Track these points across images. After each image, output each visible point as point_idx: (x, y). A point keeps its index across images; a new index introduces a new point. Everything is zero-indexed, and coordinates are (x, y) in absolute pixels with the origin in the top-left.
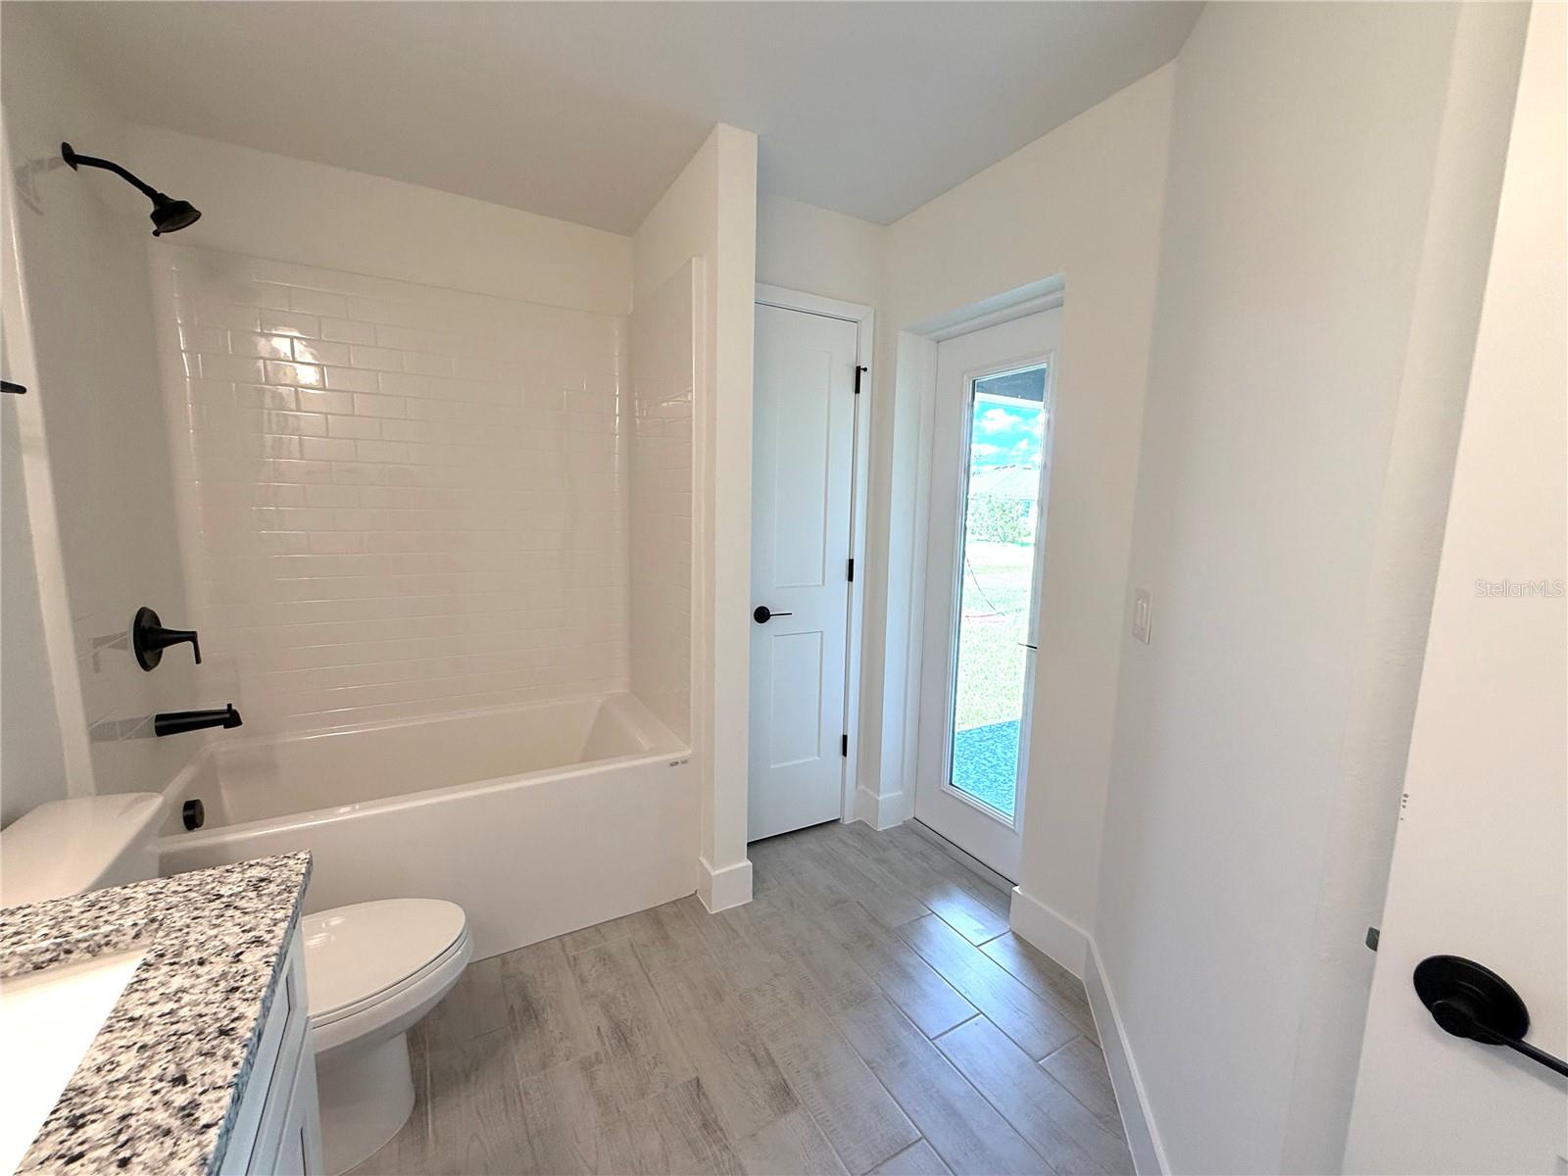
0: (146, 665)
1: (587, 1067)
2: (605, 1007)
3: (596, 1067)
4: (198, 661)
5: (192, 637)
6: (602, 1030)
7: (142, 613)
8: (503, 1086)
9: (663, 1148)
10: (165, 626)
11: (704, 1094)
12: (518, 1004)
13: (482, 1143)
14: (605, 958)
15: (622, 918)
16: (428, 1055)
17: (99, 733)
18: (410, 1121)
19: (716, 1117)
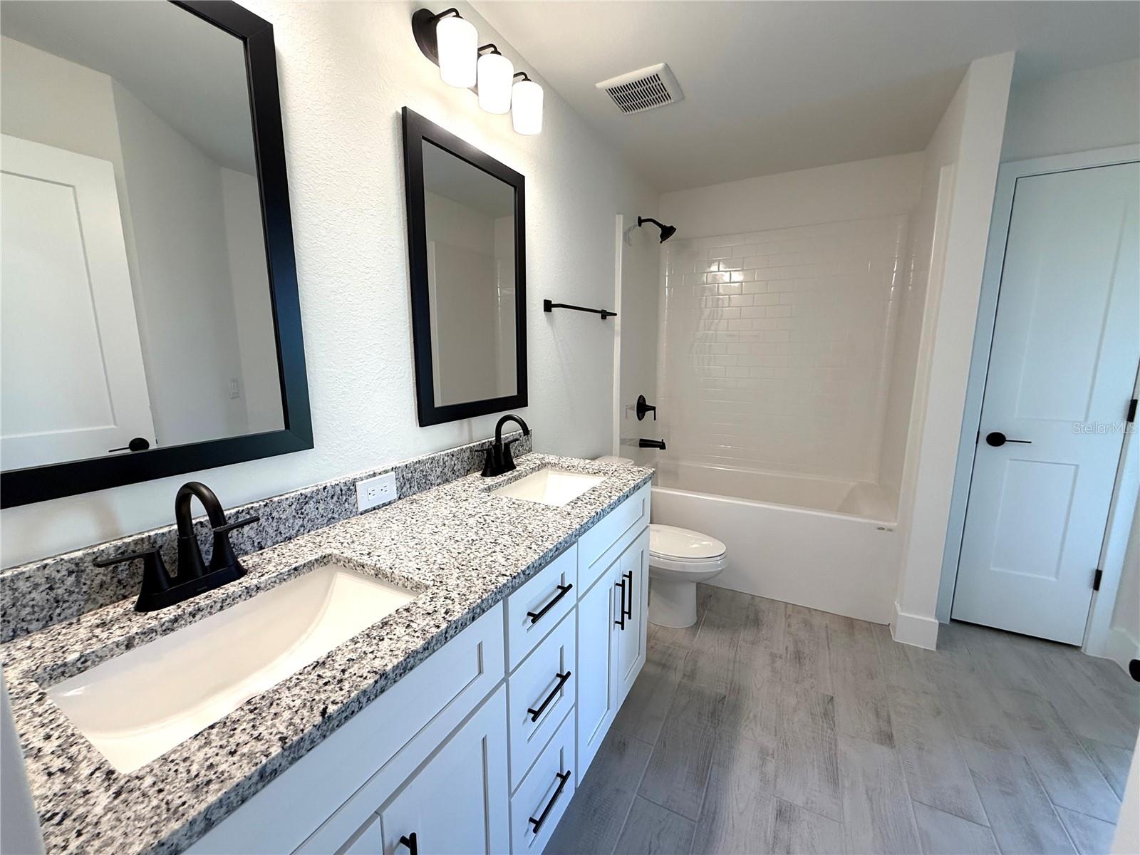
0: (640, 419)
1: (773, 656)
2: (796, 643)
3: (778, 659)
4: (655, 419)
5: (654, 409)
6: (789, 648)
7: (641, 396)
8: (732, 639)
9: (796, 705)
10: (647, 403)
11: (832, 705)
12: (752, 616)
13: (715, 650)
14: (807, 623)
15: (828, 613)
16: (706, 612)
17: (623, 442)
18: (692, 627)
19: (834, 716)
